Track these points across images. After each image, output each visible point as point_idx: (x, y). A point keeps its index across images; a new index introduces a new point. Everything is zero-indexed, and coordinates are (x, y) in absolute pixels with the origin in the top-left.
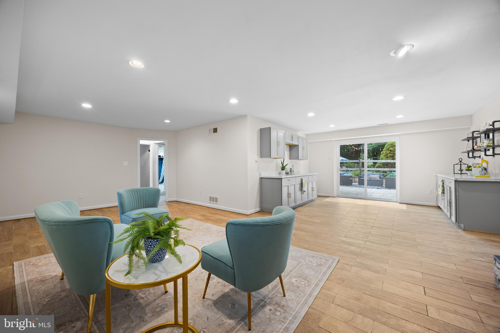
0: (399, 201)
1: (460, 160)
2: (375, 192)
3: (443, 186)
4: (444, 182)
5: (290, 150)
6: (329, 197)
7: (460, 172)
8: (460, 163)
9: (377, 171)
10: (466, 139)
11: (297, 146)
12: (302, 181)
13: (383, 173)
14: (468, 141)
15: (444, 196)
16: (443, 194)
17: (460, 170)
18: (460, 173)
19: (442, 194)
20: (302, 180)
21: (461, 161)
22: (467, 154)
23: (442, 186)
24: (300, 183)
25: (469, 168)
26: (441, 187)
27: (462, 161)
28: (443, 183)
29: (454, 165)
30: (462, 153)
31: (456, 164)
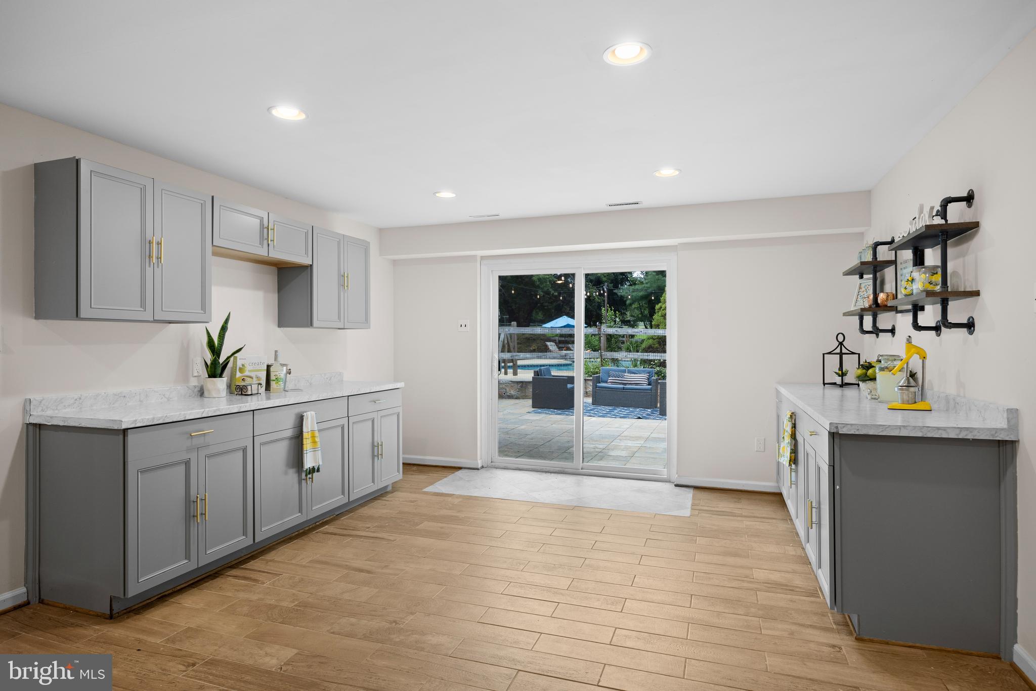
0: (675, 478)
1: (841, 338)
2: (625, 434)
3: (793, 436)
4: (797, 422)
5: (282, 286)
6: (460, 468)
7: (838, 380)
8: (838, 351)
9: (645, 362)
10: (855, 270)
11: (305, 270)
12: (301, 425)
13: (658, 368)
14: (861, 277)
15: (796, 471)
16: (794, 463)
17: (840, 372)
18: (840, 383)
19: (790, 465)
20: (301, 419)
21: (841, 344)
22: (856, 319)
23: (791, 435)
24: (289, 433)
25: (867, 373)
26: (788, 439)
27: (844, 343)
28: (794, 426)
29: (824, 354)
30: (845, 314)
31: (830, 353)
